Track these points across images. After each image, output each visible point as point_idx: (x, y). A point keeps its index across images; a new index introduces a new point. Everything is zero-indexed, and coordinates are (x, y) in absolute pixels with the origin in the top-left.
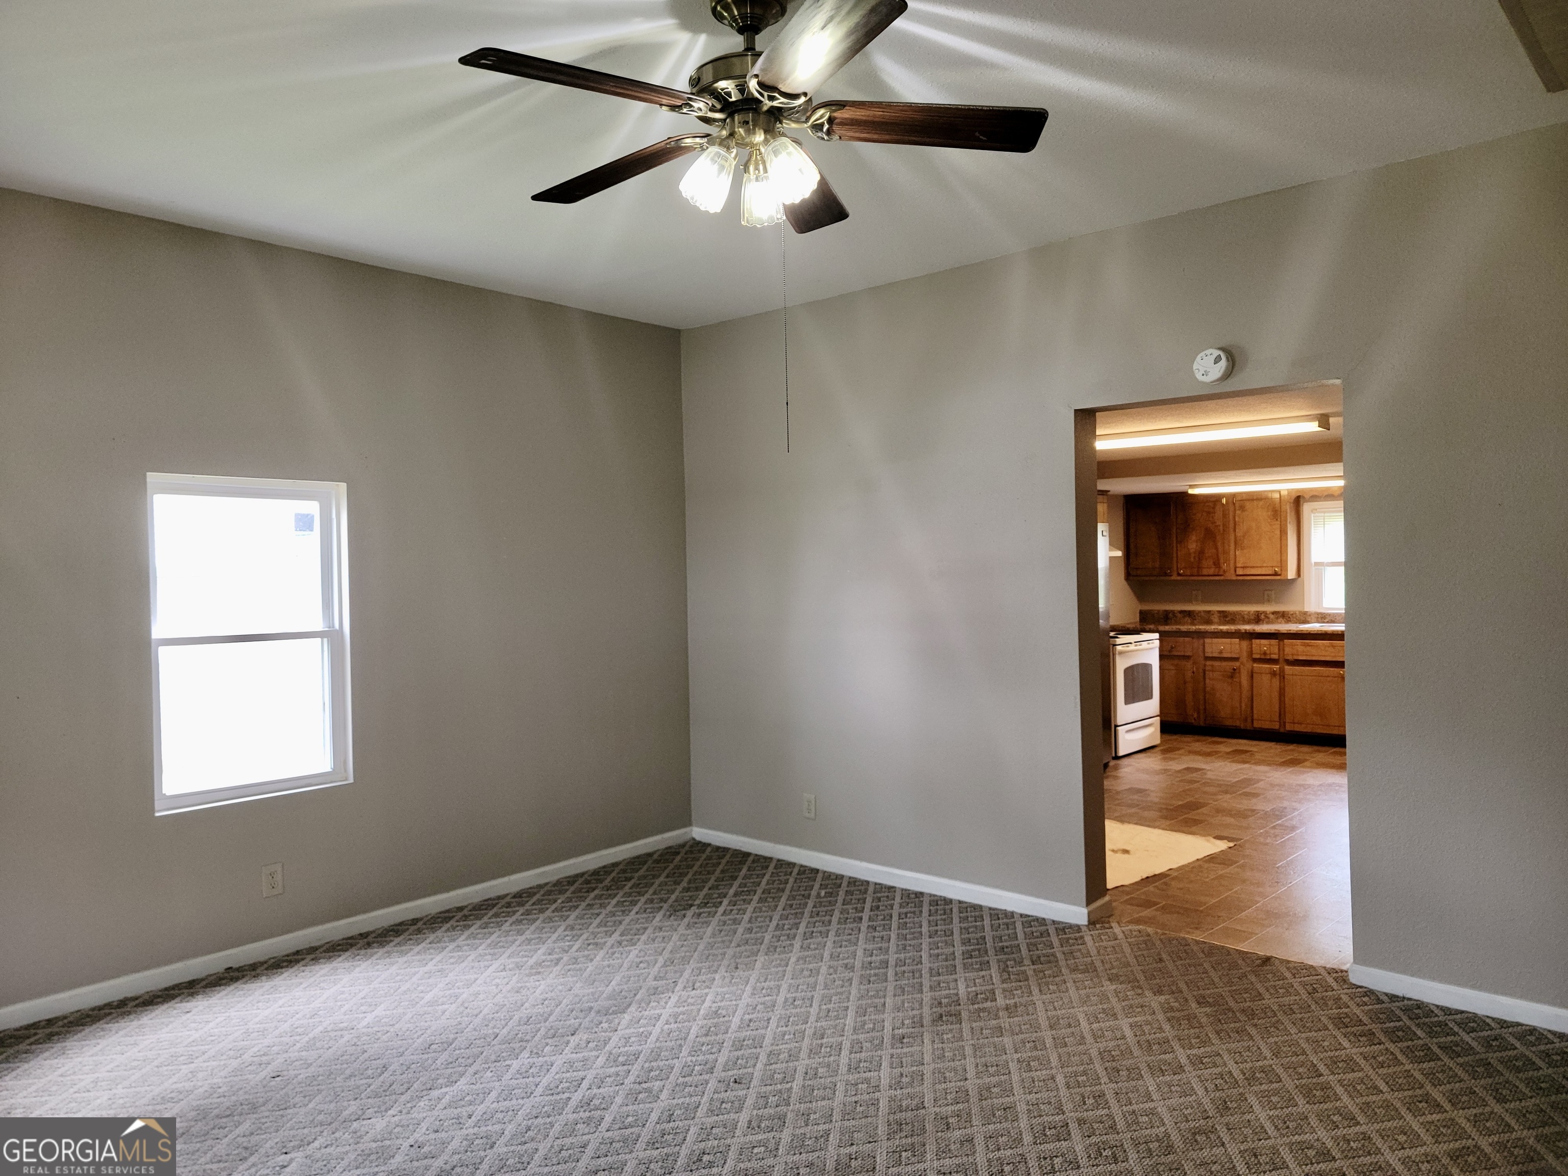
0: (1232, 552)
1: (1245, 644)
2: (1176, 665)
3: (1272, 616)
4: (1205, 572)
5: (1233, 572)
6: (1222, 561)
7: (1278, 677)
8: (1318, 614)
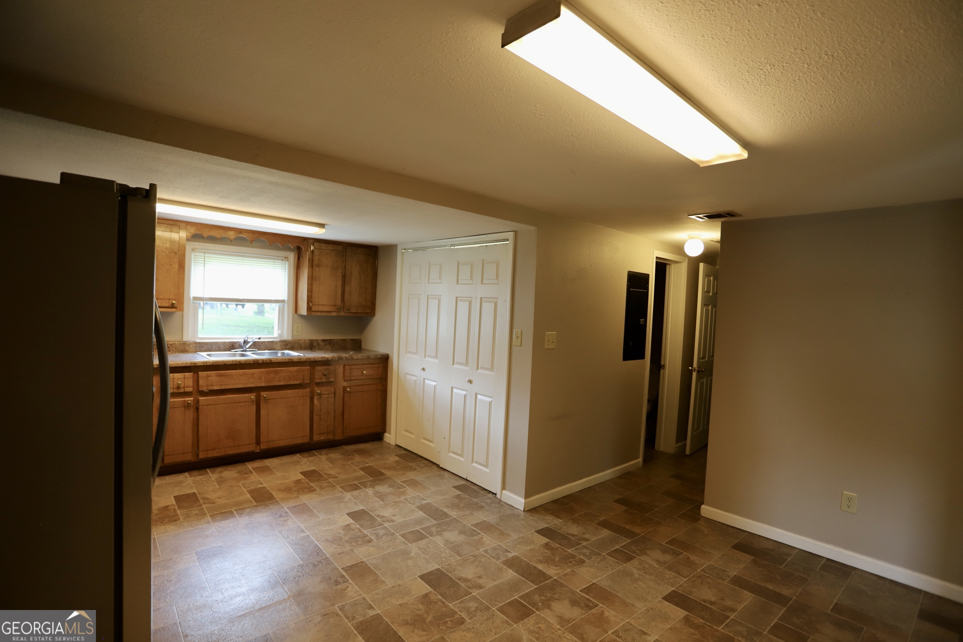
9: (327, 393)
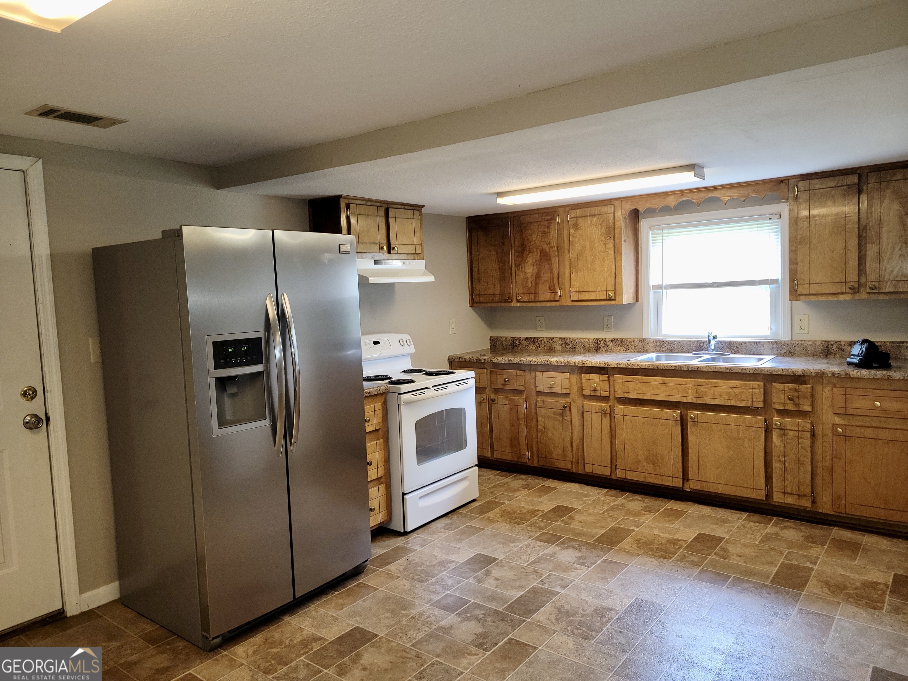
0: (567, 275)
1: (575, 378)
2: (510, 400)
3: (610, 344)
4: (542, 297)
5: (569, 298)
6: (557, 286)
7: (608, 416)
8: (656, 341)
9: (797, 429)
